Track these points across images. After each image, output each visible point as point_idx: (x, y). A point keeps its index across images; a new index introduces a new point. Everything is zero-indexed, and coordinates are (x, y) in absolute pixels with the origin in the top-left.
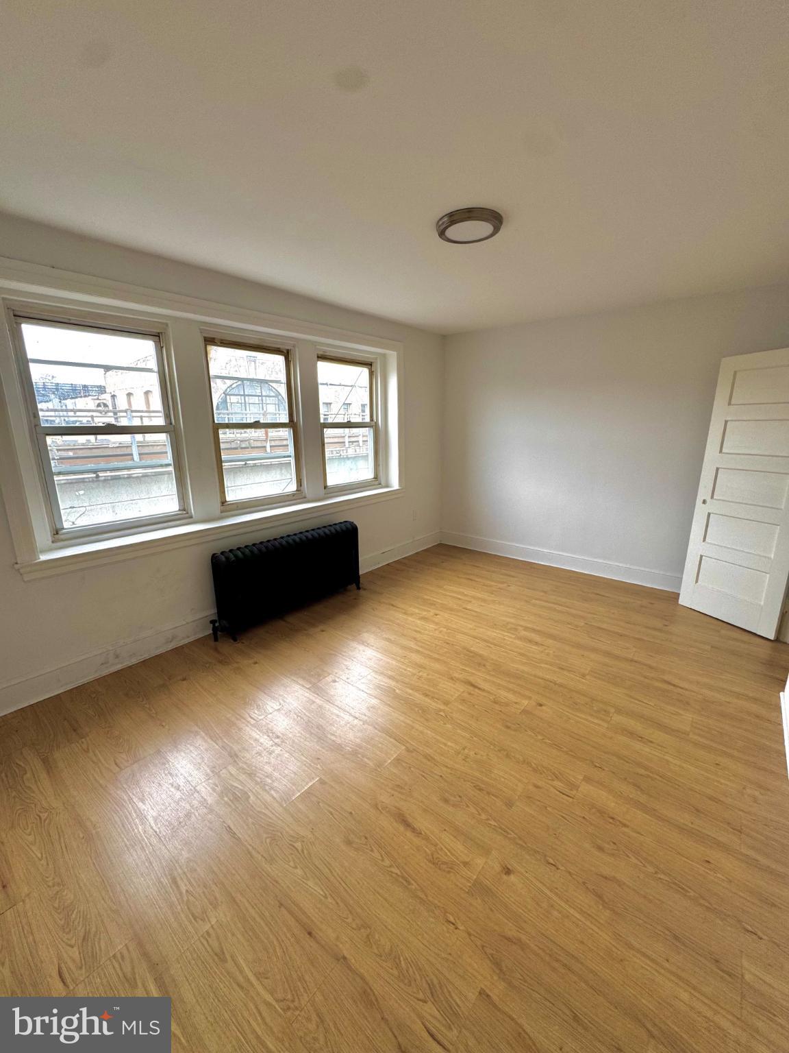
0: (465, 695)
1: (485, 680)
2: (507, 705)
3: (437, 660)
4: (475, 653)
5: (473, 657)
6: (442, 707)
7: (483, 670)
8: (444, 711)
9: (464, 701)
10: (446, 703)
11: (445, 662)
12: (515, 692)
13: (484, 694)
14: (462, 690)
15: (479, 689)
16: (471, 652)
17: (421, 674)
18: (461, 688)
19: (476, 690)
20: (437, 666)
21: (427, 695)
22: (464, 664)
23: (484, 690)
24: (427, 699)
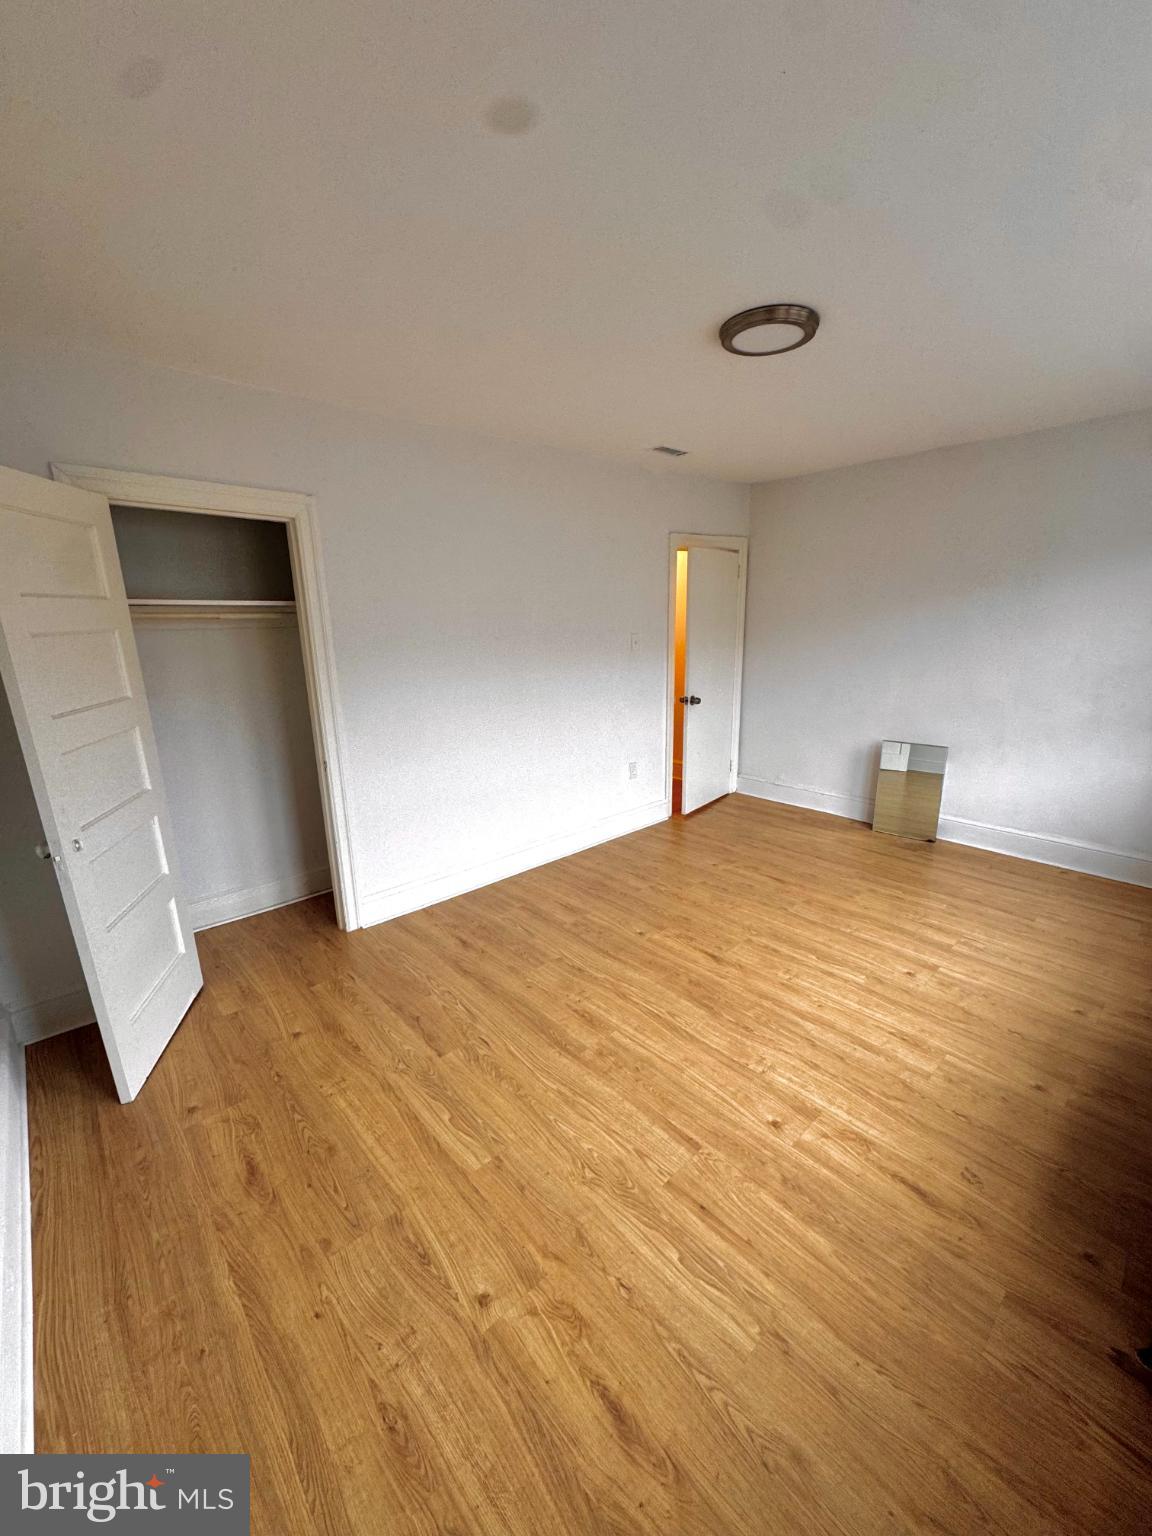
0: (724, 948)
1: (695, 962)
2: (678, 936)
3: (763, 996)
4: (700, 1003)
5: (704, 997)
6: (754, 939)
7: (693, 975)
8: (752, 935)
9: (729, 942)
10: (749, 941)
11: (750, 991)
12: (663, 947)
13: (701, 947)
14: (729, 952)
15: (706, 953)
16: (706, 1006)
17: (788, 977)
18: (730, 955)
19: (710, 951)
20: (763, 986)
21: (775, 951)
22: (721, 985)
23: (702, 951)
24: (775, 947)
